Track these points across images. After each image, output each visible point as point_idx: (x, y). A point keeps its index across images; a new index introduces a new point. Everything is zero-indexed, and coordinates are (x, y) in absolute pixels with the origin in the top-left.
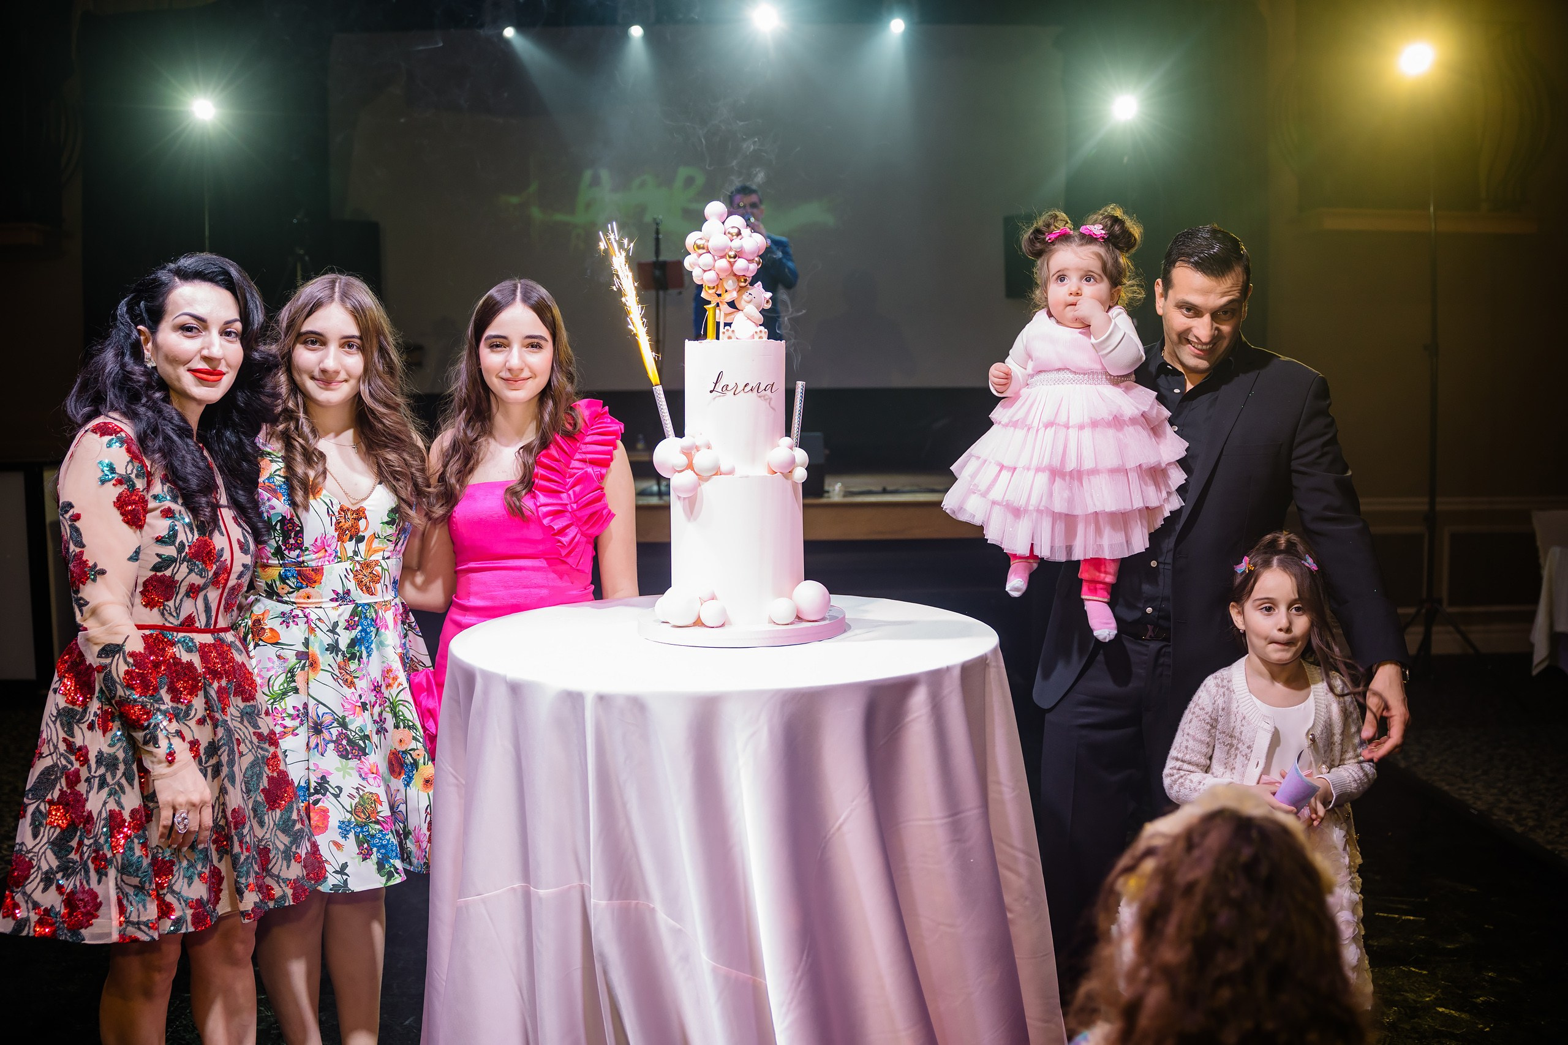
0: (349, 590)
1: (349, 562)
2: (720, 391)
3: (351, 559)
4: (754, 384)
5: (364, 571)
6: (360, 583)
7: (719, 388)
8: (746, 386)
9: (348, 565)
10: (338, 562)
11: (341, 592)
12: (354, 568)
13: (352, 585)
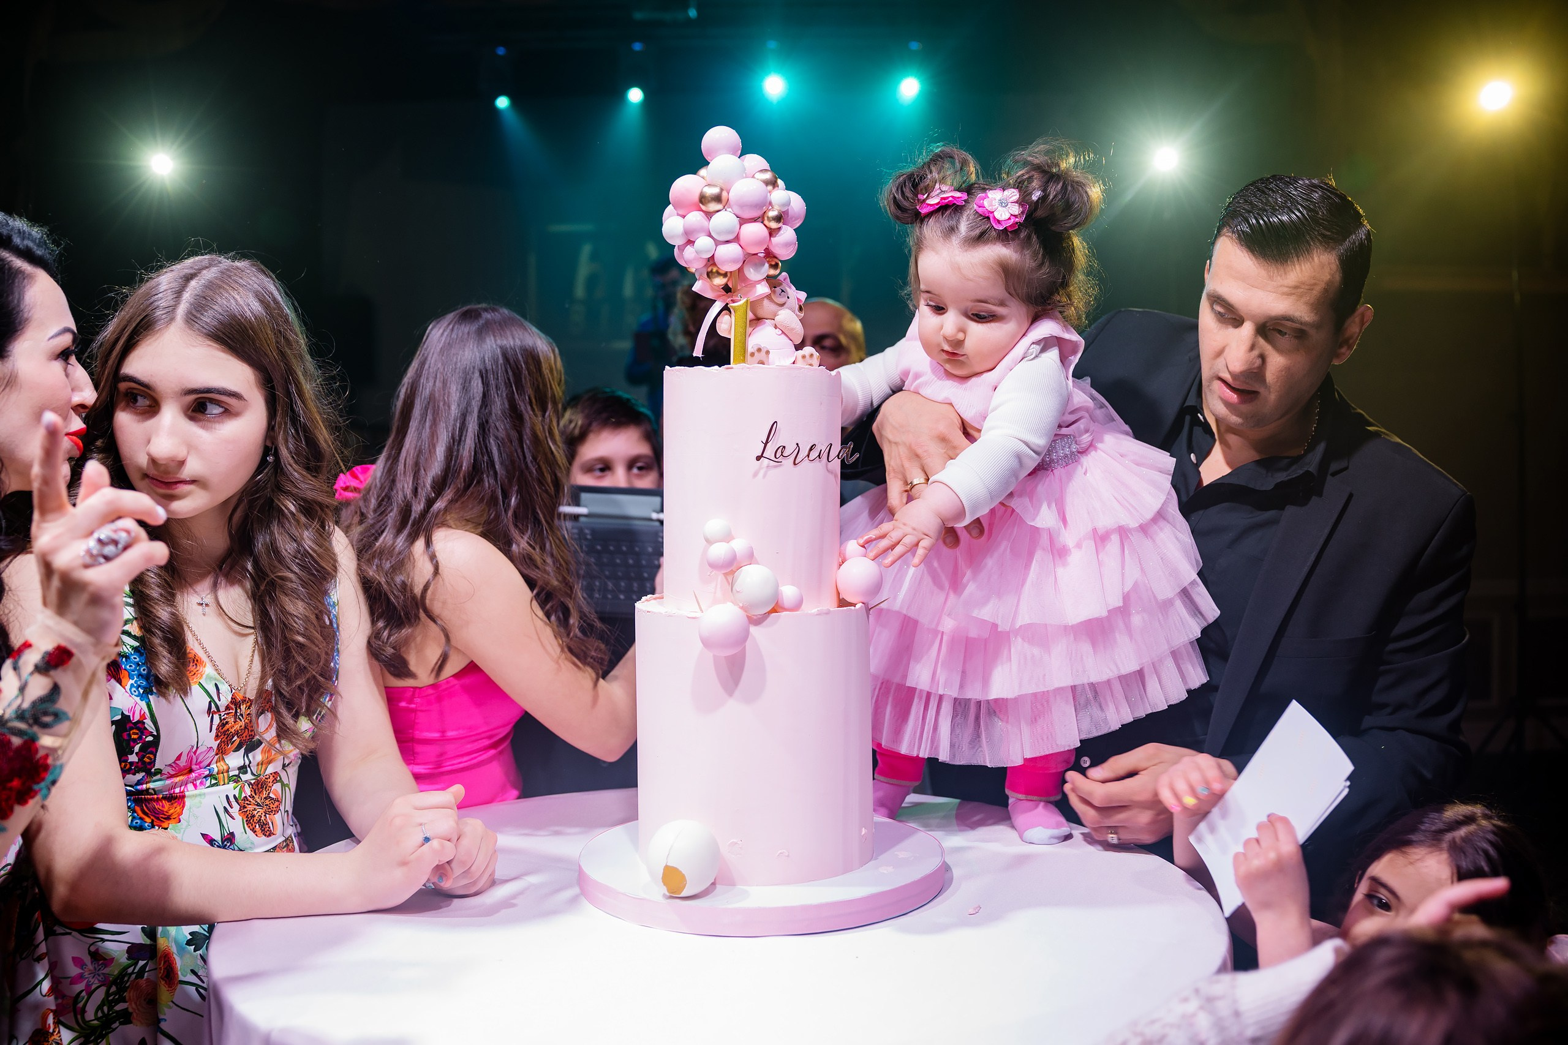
0: (232, 834)
1: (232, 785)
2: (773, 458)
3: (236, 779)
4: (823, 447)
5: (256, 797)
6: (249, 820)
7: (770, 453)
8: (811, 449)
9: (231, 789)
10: (212, 785)
11: (217, 836)
12: (240, 794)
13: (236, 825)
